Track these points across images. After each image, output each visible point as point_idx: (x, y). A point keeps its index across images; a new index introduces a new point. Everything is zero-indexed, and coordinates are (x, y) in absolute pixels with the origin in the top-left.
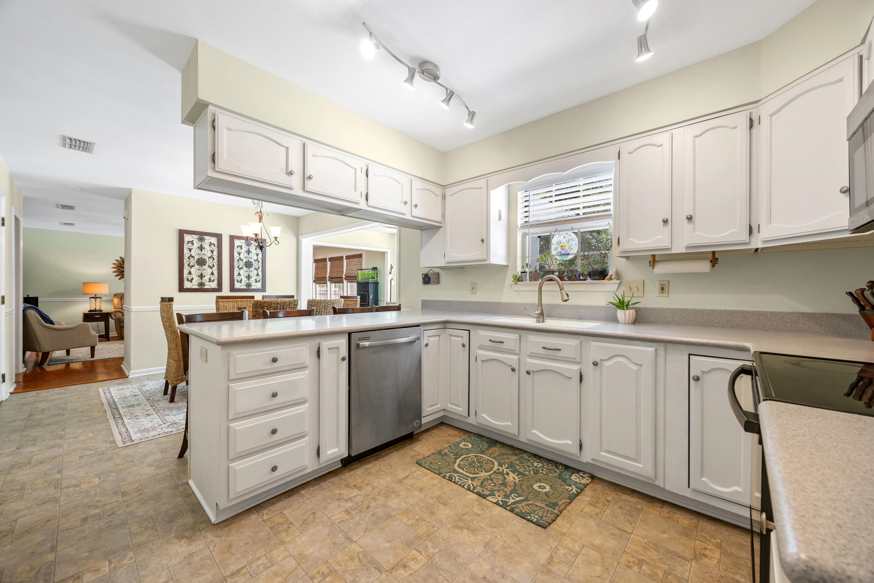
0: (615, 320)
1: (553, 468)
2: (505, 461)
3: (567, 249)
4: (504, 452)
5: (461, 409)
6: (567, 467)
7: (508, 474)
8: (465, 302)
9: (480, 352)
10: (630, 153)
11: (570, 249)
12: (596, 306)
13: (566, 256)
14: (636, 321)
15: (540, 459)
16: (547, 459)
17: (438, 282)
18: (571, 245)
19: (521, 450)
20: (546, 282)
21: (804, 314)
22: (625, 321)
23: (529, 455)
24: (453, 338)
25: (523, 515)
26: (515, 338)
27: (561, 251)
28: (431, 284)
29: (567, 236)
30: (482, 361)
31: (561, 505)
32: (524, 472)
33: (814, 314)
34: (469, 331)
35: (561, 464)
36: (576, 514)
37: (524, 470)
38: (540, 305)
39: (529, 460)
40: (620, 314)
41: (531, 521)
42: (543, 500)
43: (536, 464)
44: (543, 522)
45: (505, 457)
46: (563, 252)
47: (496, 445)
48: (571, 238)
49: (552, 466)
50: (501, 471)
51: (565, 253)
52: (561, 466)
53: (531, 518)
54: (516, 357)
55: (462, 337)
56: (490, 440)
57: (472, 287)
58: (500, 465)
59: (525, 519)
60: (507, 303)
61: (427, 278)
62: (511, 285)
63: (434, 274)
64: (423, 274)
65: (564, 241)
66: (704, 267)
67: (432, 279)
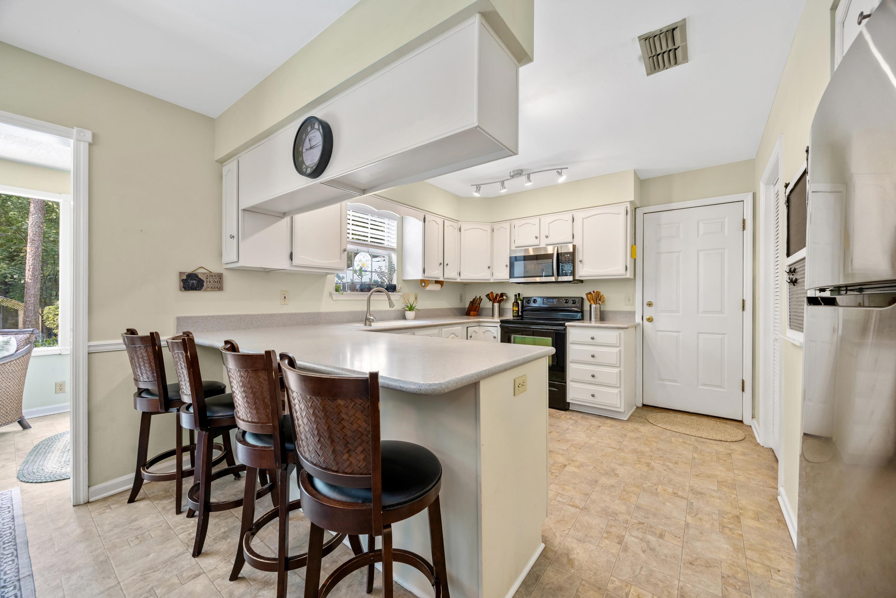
0: (404, 318)
8: (275, 314)
10: (429, 222)
11: (368, 267)
14: (416, 318)
17: (220, 288)
18: (368, 264)
20: (374, 293)
28: (205, 290)
29: (366, 257)
38: (369, 312)
40: (410, 314)
48: (368, 259)
57: (284, 296)
60: (327, 313)
61: (195, 280)
62: (331, 294)
63: (211, 275)
64: (184, 273)
65: (364, 260)
66: (438, 287)
67: (205, 282)
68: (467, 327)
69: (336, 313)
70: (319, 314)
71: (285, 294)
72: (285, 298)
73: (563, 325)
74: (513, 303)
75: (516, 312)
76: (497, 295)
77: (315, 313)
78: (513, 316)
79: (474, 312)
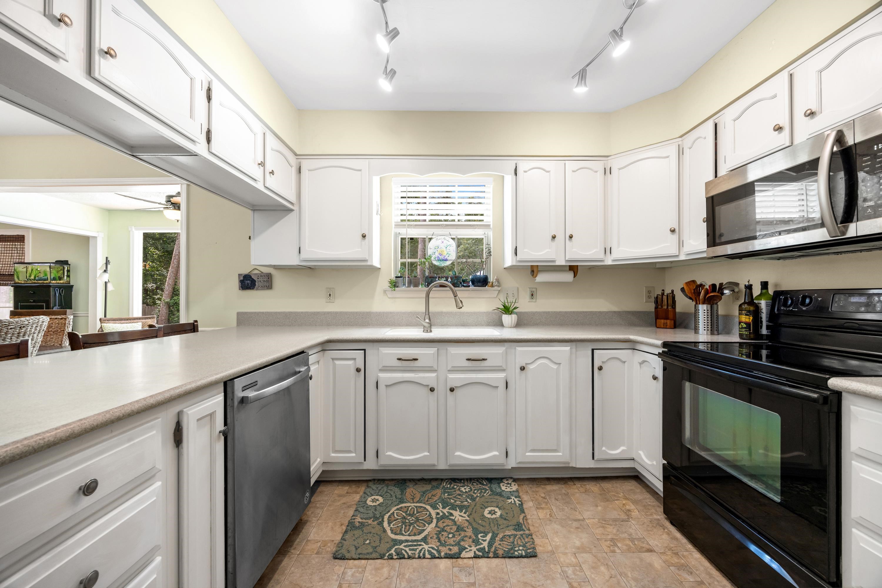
0: (501, 324)
1: (480, 487)
2: (435, 500)
3: (445, 254)
4: (424, 489)
5: (354, 455)
6: (490, 480)
7: (451, 514)
8: (318, 313)
9: (382, 375)
10: (525, 172)
11: (448, 255)
12: (479, 312)
13: (444, 261)
14: (519, 325)
15: (461, 482)
16: (467, 479)
17: (269, 286)
18: (449, 251)
19: (436, 480)
20: (434, 289)
21: (615, 312)
22: (511, 326)
23: (448, 481)
24: (337, 362)
25: (510, 555)
26: (433, 352)
27: (439, 256)
28: (257, 289)
29: (445, 242)
30: (387, 386)
31: (524, 522)
32: (461, 504)
33: (619, 312)
34: (365, 350)
35: (482, 478)
36: (540, 525)
37: (460, 501)
38: (427, 313)
39: (453, 488)
40: (507, 319)
41: (521, 557)
42: (507, 525)
43: (463, 489)
44: (531, 550)
45: (430, 495)
46: (441, 257)
47: (407, 484)
48: (449, 243)
49: (477, 485)
50: (441, 514)
51: (443, 259)
52: (484, 481)
53: (519, 553)
54: (434, 375)
55: (355, 359)
56: (396, 481)
57: (329, 293)
58: (434, 507)
59: (515, 557)
60: (380, 313)
61: (249, 280)
62: (385, 291)
63: (262, 275)
64: (241, 274)
65: (442, 246)
66: (569, 277)
67: (257, 281)
68: (593, 350)
69: (391, 313)
70: (369, 314)
71: (330, 292)
72: (330, 295)
73: (822, 385)
74: (740, 306)
75: (745, 326)
76: (701, 285)
77: (364, 313)
78: (741, 336)
79: (665, 321)
